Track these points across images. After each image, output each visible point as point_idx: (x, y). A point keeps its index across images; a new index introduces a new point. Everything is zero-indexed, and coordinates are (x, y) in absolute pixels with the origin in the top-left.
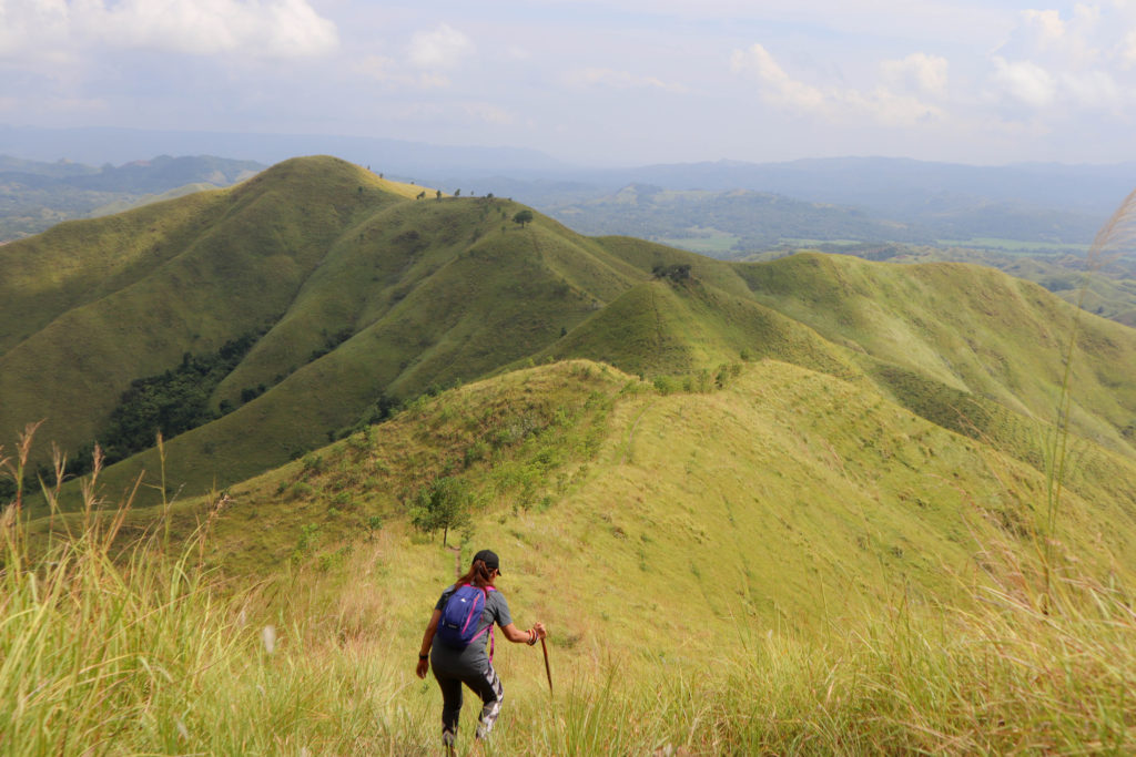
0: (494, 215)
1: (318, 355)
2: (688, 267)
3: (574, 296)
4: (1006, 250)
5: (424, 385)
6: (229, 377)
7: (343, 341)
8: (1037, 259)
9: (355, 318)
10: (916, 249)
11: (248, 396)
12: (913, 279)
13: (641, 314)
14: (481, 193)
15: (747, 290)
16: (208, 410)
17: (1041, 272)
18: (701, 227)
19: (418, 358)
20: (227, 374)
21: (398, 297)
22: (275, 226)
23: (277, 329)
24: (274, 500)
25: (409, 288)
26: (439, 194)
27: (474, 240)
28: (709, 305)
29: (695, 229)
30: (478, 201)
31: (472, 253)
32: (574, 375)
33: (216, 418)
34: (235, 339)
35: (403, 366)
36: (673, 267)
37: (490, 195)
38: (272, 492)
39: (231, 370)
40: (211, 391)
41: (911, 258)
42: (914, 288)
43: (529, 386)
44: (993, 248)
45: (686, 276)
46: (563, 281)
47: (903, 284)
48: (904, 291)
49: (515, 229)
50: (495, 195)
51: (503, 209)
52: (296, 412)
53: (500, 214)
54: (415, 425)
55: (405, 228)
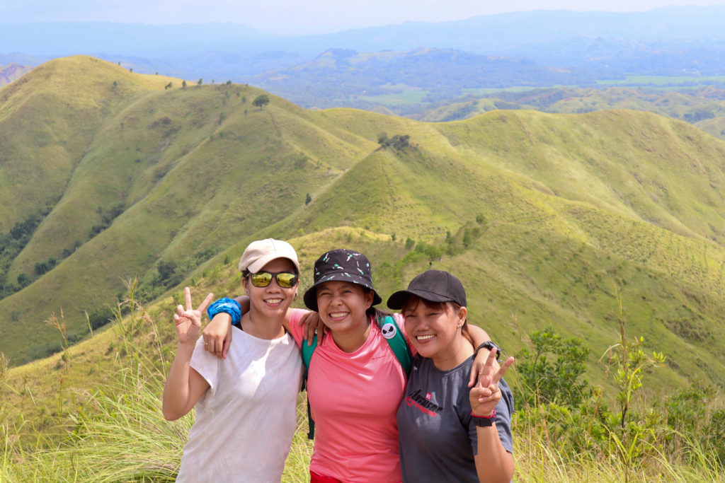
0: (234, 100)
1: (97, 230)
2: (407, 137)
3: (312, 166)
4: (655, 86)
5: (193, 249)
6: (22, 254)
7: (117, 216)
8: (682, 92)
9: (125, 195)
10: (580, 91)
11: (41, 270)
12: (584, 126)
13: (374, 179)
14: (222, 81)
15: (449, 146)
16: (8, 284)
17: (687, 104)
18: (393, 84)
19: (185, 226)
20: (19, 252)
21: (159, 176)
22: (46, 121)
23: (57, 209)
24: (107, 357)
25: (168, 167)
26: (184, 84)
27: (220, 122)
28: (427, 167)
29: (388, 86)
30: (218, 88)
31: (221, 135)
32: (339, 239)
33: (16, 290)
34: (22, 221)
35: (173, 234)
36: (395, 138)
37: (229, 83)
38: (104, 353)
39: (22, 248)
40: (8, 267)
41: (576, 100)
42: (586, 133)
43: (303, 251)
44: (644, 85)
45: (407, 145)
46: (302, 154)
47: (577, 131)
48: (578, 137)
49: (255, 111)
50: (234, 83)
51: (242, 94)
52: (87, 280)
53: (240, 98)
54: (215, 288)
55: (159, 115)
